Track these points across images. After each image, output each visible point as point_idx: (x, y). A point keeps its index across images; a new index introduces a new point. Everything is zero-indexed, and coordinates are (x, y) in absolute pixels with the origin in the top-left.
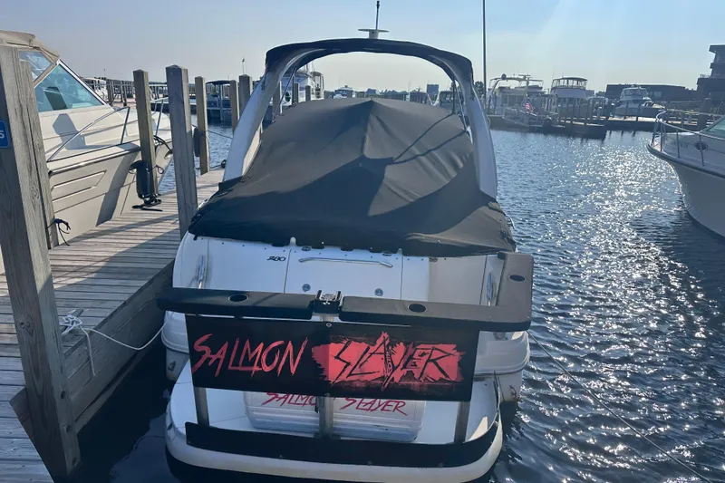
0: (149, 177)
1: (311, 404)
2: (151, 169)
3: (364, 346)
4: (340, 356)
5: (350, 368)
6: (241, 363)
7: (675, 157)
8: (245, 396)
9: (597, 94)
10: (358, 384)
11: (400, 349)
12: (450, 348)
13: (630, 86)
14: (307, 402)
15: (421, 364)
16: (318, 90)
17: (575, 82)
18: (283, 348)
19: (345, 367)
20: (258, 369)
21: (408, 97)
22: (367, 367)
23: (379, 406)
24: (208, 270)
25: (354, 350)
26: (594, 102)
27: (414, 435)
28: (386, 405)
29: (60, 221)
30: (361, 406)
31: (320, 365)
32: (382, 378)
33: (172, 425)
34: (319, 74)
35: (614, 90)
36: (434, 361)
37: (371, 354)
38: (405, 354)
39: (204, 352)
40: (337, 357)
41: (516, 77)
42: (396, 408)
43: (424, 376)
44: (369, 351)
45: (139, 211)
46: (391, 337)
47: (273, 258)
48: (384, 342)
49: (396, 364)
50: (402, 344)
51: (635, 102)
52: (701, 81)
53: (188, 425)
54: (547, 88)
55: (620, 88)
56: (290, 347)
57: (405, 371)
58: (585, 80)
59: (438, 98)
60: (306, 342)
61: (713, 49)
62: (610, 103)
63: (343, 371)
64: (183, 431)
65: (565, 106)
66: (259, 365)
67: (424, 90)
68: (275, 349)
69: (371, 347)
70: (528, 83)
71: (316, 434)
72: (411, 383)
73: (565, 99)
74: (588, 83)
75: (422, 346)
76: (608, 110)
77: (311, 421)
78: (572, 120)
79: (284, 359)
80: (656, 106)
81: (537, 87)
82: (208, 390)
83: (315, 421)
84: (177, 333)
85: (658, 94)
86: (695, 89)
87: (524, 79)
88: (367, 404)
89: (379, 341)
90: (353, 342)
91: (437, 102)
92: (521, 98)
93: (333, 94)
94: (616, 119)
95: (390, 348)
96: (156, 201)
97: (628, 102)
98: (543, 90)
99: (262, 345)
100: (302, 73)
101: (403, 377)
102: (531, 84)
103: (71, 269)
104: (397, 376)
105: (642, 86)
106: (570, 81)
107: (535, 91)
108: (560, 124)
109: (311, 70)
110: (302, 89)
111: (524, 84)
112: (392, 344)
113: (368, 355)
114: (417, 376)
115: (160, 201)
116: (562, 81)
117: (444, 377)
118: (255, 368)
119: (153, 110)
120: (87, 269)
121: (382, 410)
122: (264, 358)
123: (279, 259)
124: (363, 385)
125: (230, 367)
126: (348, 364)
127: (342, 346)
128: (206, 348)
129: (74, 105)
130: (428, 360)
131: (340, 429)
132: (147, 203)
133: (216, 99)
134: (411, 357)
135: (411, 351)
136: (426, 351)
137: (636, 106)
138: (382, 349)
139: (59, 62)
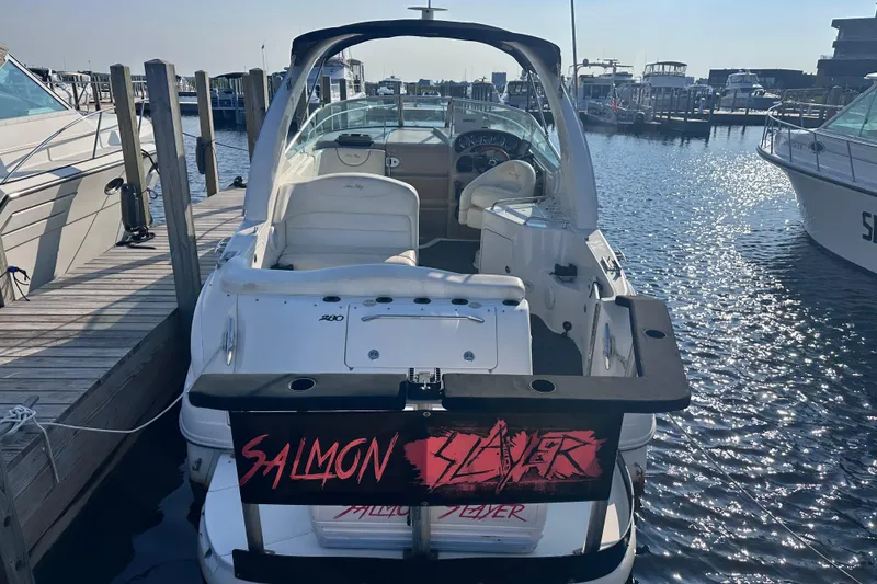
0: (137, 203)
1: (399, 514)
2: (140, 195)
3: (475, 438)
4: (443, 453)
5: (455, 467)
6: (307, 470)
7: (787, 161)
8: (311, 512)
9: (699, 82)
10: (465, 488)
11: (521, 440)
12: (585, 435)
13: (737, 71)
14: (395, 512)
15: (548, 457)
16: (357, 82)
17: (673, 67)
18: (364, 448)
19: (449, 467)
20: (331, 476)
21: (470, 88)
22: (477, 466)
23: (490, 511)
24: (238, 335)
25: (461, 444)
26: (695, 92)
27: (533, 545)
28: (500, 510)
29: (14, 269)
30: (466, 513)
31: (415, 466)
32: (497, 478)
33: (210, 552)
34: (358, 63)
35: (718, 76)
36: (566, 453)
37: (483, 448)
38: (527, 446)
39: (256, 459)
40: (438, 455)
41: (600, 62)
42: (512, 513)
43: (551, 473)
44: (480, 445)
45: (124, 249)
46: (508, 426)
47: (326, 318)
48: (500, 432)
49: (515, 460)
50: (523, 432)
51: (744, 90)
52: (822, 64)
53: (236, 553)
54: (637, 76)
55: (726, 73)
56: (374, 444)
57: (528, 467)
58: (685, 65)
59: (506, 89)
60: (396, 437)
61: (836, 23)
62: (714, 92)
63: (446, 472)
64: (230, 560)
65: (660, 97)
66: (333, 470)
67: (489, 80)
68: (353, 451)
69: (483, 439)
70: (615, 70)
71: (407, 551)
72: (536, 482)
73: (660, 88)
74: (688, 68)
75: (551, 434)
76: (713, 101)
77: (401, 535)
78: (669, 115)
79: (366, 462)
80: (768, 95)
81: (626, 74)
82: (262, 507)
83: (406, 536)
84: (203, 422)
85: (772, 80)
86: (815, 73)
87: (610, 65)
88: (474, 510)
89: (494, 431)
90: (459, 434)
91: (505, 95)
92: (607, 89)
93: (376, 86)
94: (722, 112)
95: (508, 438)
96: (147, 235)
97: (736, 91)
98: (633, 78)
99: (336, 445)
100: (337, 61)
101: (525, 475)
102: (619, 70)
103: (29, 335)
104: (517, 474)
105: (752, 71)
106: (667, 67)
107: (621, 79)
108: (655, 119)
109: (347, 58)
110: (335, 81)
111: (610, 70)
112: (511, 434)
113: (478, 449)
114: (542, 473)
115: (153, 234)
116: (656, 66)
117: (577, 472)
118: (326, 476)
119: (138, 113)
120: (52, 335)
121: (494, 516)
122: (339, 461)
123: (335, 318)
124: (472, 487)
125: (294, 476)
126: (453, 462)
127: (443, 441)
128: (261, 454)
129: (31, 112)
130: (558, 452)
131: (440, 543)
132: (137, 239)
133: (230, 97)
134: (536, 450)
135: (535, 440)
136: (555, 441)
137: (746, 95)
138: (497, 442)
139: (7, 58)
